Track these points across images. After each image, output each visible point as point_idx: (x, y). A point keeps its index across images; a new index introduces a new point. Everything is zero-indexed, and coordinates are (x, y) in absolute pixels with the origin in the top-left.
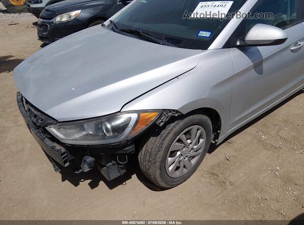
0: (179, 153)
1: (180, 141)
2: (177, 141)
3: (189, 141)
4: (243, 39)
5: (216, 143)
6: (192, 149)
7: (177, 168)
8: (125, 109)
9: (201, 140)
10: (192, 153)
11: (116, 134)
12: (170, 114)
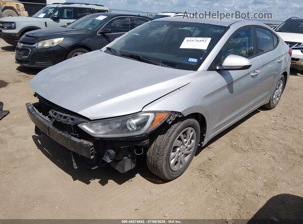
0: (178, 149)
1: (180, 139)
2: (178, 139)
3: (185, 140)
4: (221, 65)
5: (202, 145)
6: (186, 148)
7: (176, 163)
8: (145, 109)
9: (193, 141)
10: (186, 151)
11: (140, 127)
12: (176, 115)
